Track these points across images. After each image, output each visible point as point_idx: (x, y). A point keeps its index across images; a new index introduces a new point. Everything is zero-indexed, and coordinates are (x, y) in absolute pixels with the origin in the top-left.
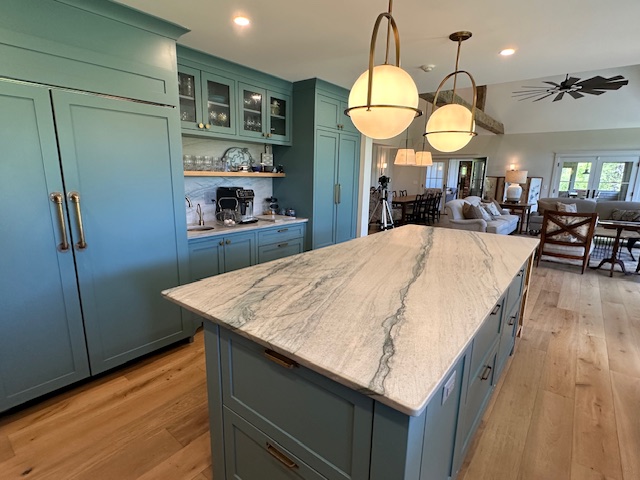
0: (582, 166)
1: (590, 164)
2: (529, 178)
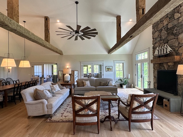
0: (89, 66)
1: (91, 66)
2: (74, 71)
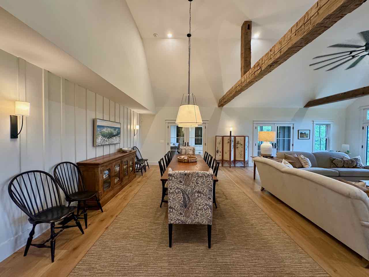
2: (245, 137)
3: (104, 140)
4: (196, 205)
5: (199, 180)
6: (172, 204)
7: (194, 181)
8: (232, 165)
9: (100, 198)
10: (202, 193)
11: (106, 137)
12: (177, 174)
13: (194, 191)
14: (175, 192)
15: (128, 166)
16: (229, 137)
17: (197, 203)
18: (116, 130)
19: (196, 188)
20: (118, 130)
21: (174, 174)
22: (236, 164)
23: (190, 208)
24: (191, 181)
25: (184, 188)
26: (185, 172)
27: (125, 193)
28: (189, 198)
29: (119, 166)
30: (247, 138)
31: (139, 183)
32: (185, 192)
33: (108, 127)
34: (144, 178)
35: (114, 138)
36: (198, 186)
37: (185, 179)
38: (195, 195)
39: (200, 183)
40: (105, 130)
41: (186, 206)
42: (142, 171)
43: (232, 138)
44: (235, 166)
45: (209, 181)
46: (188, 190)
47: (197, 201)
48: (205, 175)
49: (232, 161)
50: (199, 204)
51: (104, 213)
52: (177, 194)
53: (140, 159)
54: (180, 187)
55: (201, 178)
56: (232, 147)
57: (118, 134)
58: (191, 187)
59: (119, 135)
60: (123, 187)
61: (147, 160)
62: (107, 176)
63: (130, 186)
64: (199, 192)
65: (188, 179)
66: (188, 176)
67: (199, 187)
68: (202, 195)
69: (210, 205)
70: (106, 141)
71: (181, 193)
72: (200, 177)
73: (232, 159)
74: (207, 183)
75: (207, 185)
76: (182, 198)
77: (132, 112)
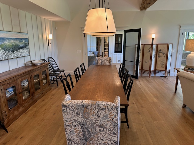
2: (168, 45)
3: (7, 54)
4: (98, 139)
5: (100, 113)
6: (70, 137)
7: (94, 114)
8: (152, 75)
9: (4, 118)
10: (106, 128)
11: (9, 50)
12: (73, 105)
13: (95, 125)
14: (72, 125)
15: (40, 79)
16: (151, 45)
17: (99, 138)
18: (22, 41)
19: (97, 122)
20: (25, 41)
21: (69, 105)
22: (156, 74)
23: (91, 142)
24: (91, 113)
25: (82, 121)
26: (82, 102)
27: (36, 108)
28: (90, 132)
29: (28, 81)
30: (170, 46)
31: (53, 96)
32: (84, 126)
33: (11, 39)
34: (60, 90)
35: (21, 50)
36: (99, 120)
37: (82, 112)
38: (97, 129)
39: (102, 116)
40: (6, 43)
41: (86, 140)
42: (57, 82)
43: (154, 46)
44: (155, 76)
45: (113, 115)
46: (87, 123)
47: (99, 135)
48: (107, 108)
49: (153, 71)
50: (102, 139)
51: (9, 134)
52: (74, 126)
53: (57, 69)
54: (77, 119)
55: (102, 111)
56: (153, 56)
57: (26, 45)
58: (91, 120)
59: (28, 47)
60: (34, 102)
61: (63, 71)
62: (13, 93)
63: (44, 100)
64: (101, 126)
65: (87, 111)
66: (87, 107)
67: (101, 120)
68: (105, 129)
69: (115, 141)
70: (10, 55)
71: (80, 126)
72: (101, 109)
73: (153, 69)
74: (111, 117)
75: (111, 119)
76: (81, 131)
77: (43, 20)
